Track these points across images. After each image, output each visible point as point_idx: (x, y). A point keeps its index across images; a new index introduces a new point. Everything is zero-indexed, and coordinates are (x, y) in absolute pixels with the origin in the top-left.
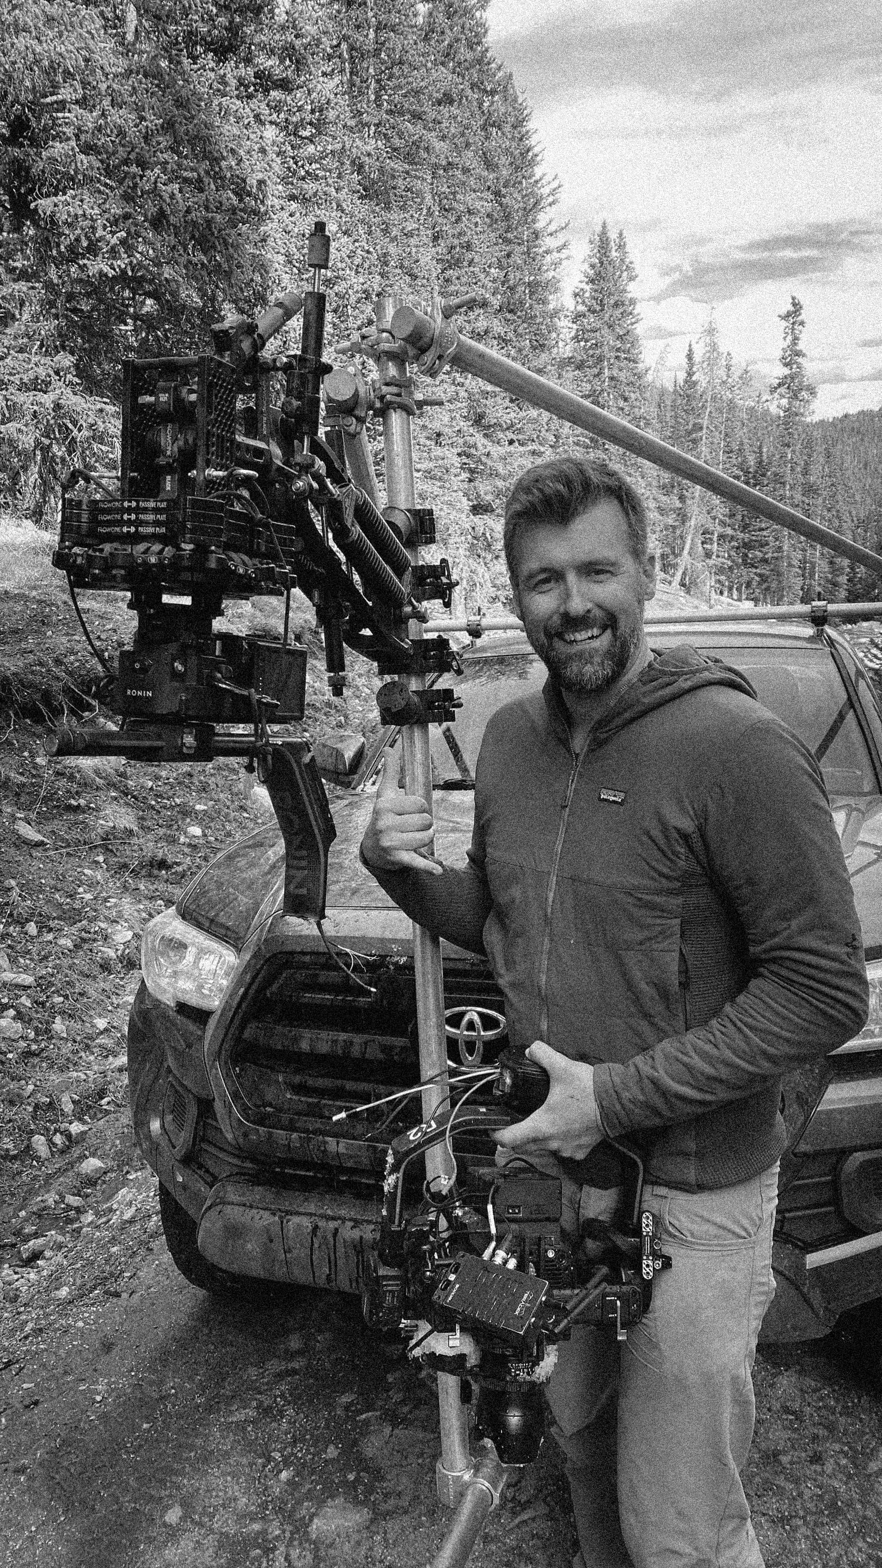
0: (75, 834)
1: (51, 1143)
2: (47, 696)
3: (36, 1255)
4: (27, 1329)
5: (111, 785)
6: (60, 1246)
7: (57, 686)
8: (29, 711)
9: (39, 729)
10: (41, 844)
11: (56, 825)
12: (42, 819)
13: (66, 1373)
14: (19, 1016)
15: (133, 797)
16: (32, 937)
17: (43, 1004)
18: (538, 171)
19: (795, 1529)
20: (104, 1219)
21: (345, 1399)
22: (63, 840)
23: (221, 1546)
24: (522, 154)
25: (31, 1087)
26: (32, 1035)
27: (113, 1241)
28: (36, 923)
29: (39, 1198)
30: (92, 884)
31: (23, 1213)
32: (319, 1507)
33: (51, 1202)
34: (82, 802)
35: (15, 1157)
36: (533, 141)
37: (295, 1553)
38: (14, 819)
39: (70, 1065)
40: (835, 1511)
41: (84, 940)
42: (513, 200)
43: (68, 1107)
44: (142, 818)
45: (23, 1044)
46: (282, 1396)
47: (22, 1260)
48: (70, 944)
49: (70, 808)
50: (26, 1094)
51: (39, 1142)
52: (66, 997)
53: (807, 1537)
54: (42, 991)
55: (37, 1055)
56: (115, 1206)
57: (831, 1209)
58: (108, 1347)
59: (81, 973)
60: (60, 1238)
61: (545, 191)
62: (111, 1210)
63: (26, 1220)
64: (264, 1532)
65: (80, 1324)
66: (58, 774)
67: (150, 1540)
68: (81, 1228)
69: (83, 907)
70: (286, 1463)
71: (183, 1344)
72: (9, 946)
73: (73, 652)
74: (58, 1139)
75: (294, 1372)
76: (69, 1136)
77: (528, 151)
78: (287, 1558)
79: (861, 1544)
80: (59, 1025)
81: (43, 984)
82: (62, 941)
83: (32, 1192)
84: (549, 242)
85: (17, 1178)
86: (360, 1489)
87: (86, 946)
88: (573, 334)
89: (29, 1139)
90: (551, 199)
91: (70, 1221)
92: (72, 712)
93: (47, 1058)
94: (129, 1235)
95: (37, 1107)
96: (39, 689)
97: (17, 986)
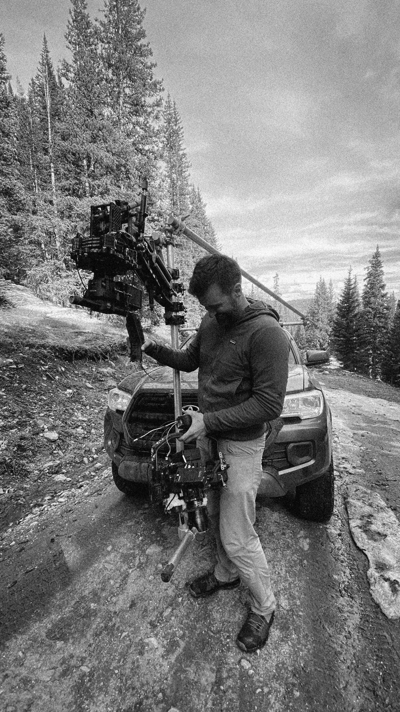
0: (101, 387)
1: (89, 460)
2: (96, 355)
3: (81, 486)
4: (76, 503)
5: (111, 376)
6: (88, 484)
7: (99, 353)
8: (92, 358)
9: (94, 363)
10: (92, 388)
11: (97, 384)
12: (93, 383)
13: (85, 513)
14: (83, 428)
15: (116, 379)
16: (88, 409)
17: (89, 425)
19: (277, 552)
20: (100, 477)
21: (158, 520)
22: (98, 388)
23: (122, 556)
26: (86, 433)
28: (89, 406)
30: (105, 398)
31: (79, 477)
32: (149, 546)
33: (87, 474)
34: (103, 379)
35: (79, 463)
37: (141, 558)
38: (86, 382)
40: (288, 547)
41: (101, 411)
43: (94, 451)
45: (83, 435)
46: (142, 519)
47: (77, 487)
48: (97, 411)
49: (100, 381)
50: (83, 447)
51: (85, 459)
52: (95, 424)
53: (281, 554)
55: (86, 438)
57: (285, 459)
58: (97, 507)
59: (100, 419)
60: (88, 482)
62: (102, 475)
63: (80, 478)
64: (134, 553)
65: (90, 501)
66: (97, 372)
67: (103, 554)
68: (94, 480)
70: (141, 536)
71: (116, 506)
72: (82, 411)
73: (103, 345)
74: (91, 459)
75: (146, 513)
76: (93, 458)
78: (139, 559)
79: (295, 555)
80: (93, 431)
81: (89, 420)
82: (95, 411)
83: (83, 472)
85: (79, 468)
86: (161, 542)
87: (101, 412)
89: (83, 459)
91: (91, 478)
92: (102, 359)
93: (89, 439)
95: (86, 451)
96: (94, 353)
97: (83, 421)
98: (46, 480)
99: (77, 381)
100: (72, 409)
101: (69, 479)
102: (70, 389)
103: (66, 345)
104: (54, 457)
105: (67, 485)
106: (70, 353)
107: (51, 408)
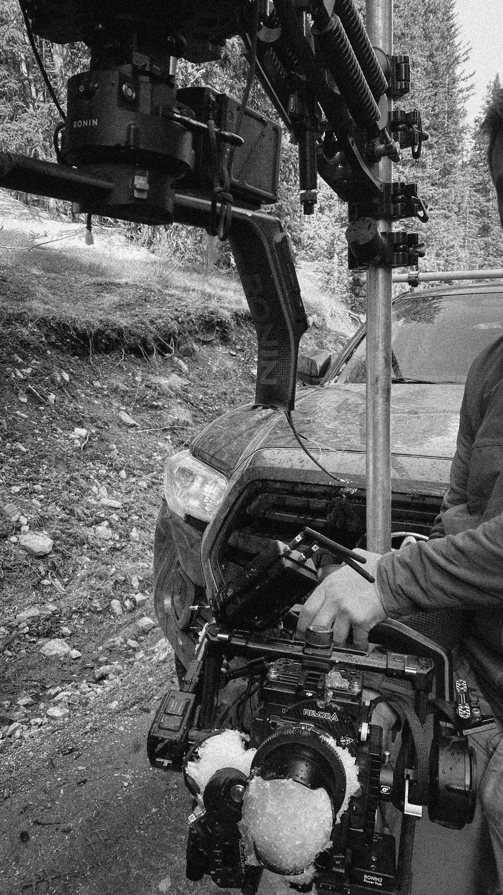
0: (155, 422)
1: (123, 605)
2: (145, 342)
3: (104, 677)
4: (88, 727)
5: (178, 395)
6: (118, 673)
7: (150, 337)
8: (134, 350)
9: (139, 361)
10: (134, 426)
11: (146, 416)
12: (136, 412)
13: (107, 762)
14: (111, 526)
15: (191, 403)
16: (122, 479)
17: (126, 519)
18: (457, 41)
20: (148, 658)
22: (148, 425)
24: (448, 29)
25: (114, 570)
26: (117, 538)
27: (151, 674)
28: (126, 471)
29: (112, 640)
30: (162, 452)
31: (101, 648)
33: (118, 643)
34: (160, 403)
35: (100, 612)
36: (455, 20)
38: (119, 410)
39: (140, 558)
41: (154, 483)
42: (440, 58)
43: (136, 584)
44: (195, 416)
45: (111, 543)
47: (94, 678)
48: (145, 485)
49: (153, 407)
50: (110, 574)
51: (115, 604)
52: (140, 516)
54: (126, 511)
55: (119, 550)
56: (156, 650)
58: (137, 748)
59: (151, 503)
60: (120, 667)
61: (461, 52)
62: (153, 652)
63: (102, 652)
65: (122, 728)
66: (147, 386)
68: (134, 662)
69: (156, 464)
72: (109, 484)
73: (160, 317)
74: (128, 603)
76: (135, 602)
77: (452, 27)
80: (134, 533)
81: (127, 508)
82: (141, 483)
83: (108, 635)
84: (461, 85)
85: (100, 625)
87: (154, 487)
88: (473, 145)
89: (110, 602)
90: (465, 56)
91: (128, 656)
92: (159, 353)
93: (126, 552)
94: (161, 671)
95: (116, 582)
96: (140, 337)
97: (110, 507)
98: (24, 651)
99: (98, 406)
100: (87, 478)
101: (75, 653)
102: (83, 427)
103: (74, 316)
104: (42, 595)
105: (72, 668)
106: (83, 336)
107: (37, 472)
